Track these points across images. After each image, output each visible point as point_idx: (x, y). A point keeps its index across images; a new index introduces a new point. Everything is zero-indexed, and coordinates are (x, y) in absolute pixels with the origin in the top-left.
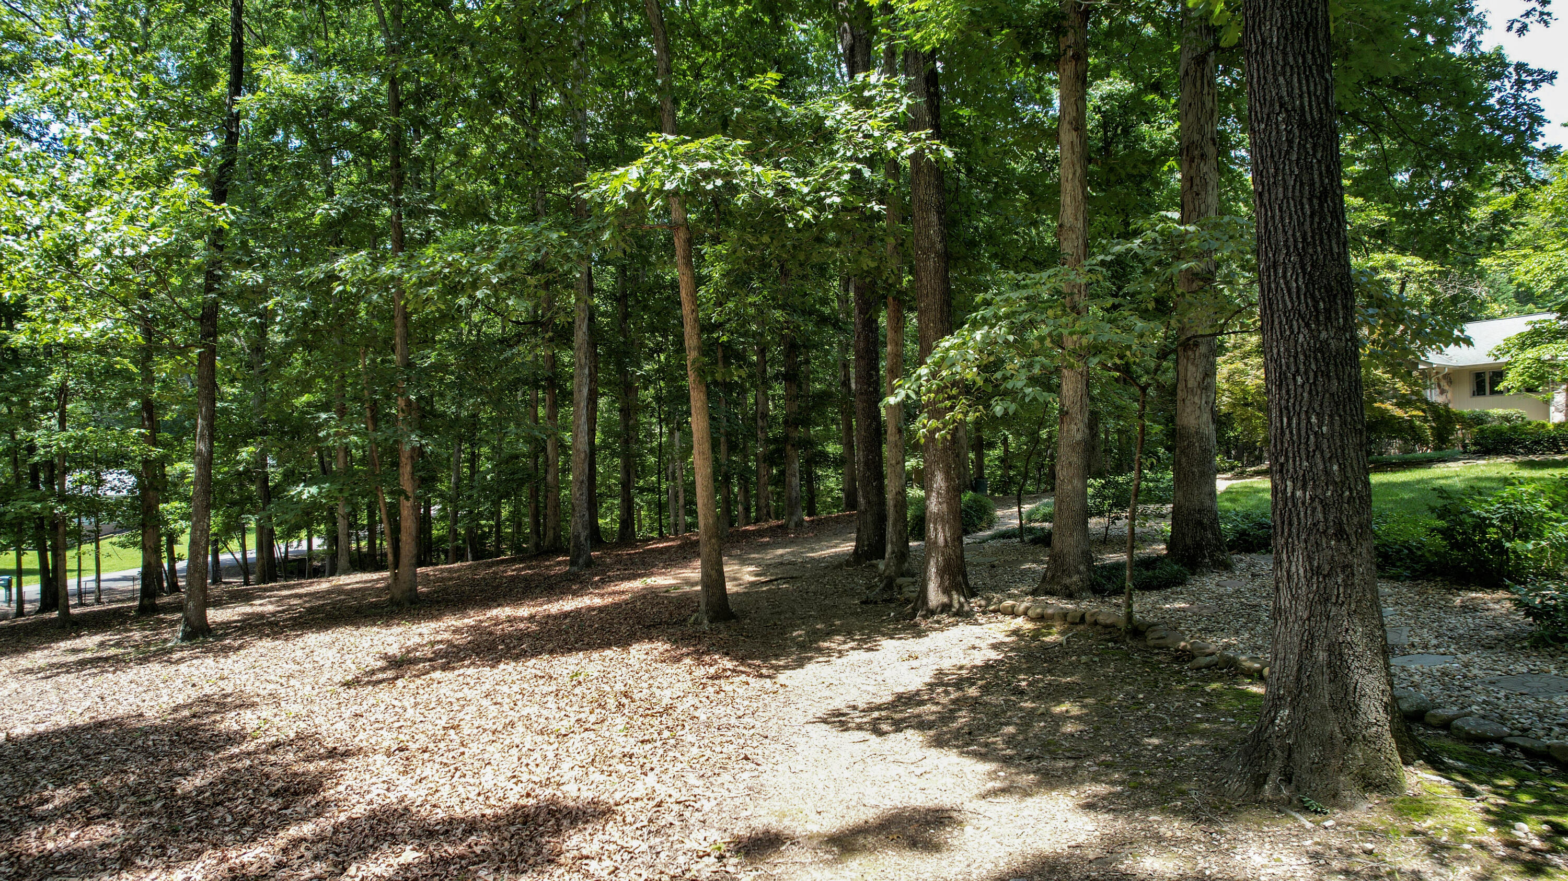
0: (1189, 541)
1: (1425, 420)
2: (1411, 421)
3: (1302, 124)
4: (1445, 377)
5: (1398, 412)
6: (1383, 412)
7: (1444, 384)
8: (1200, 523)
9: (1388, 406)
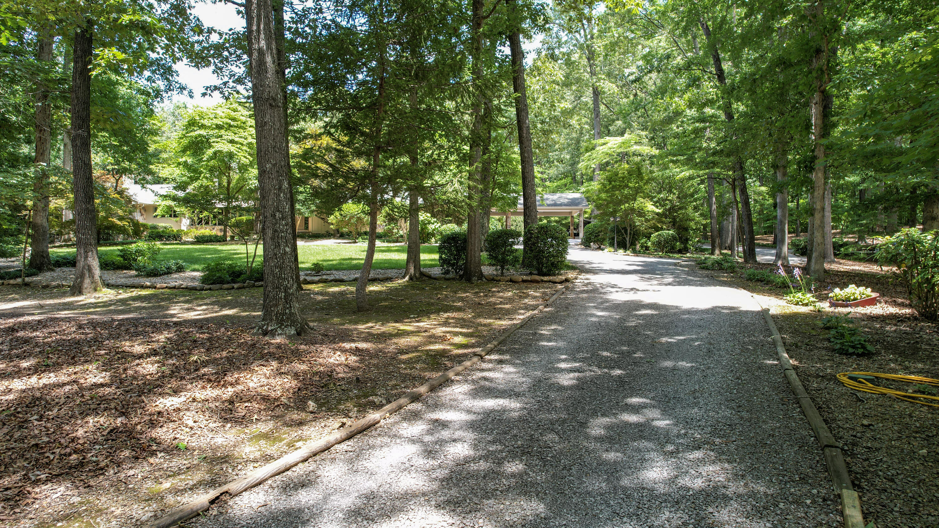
0: (38, 262)
1: (130, 226)
2: (124, 226)
3: (84, 164)
4: (143, 208)
5: (119, 223)
6: (113, 222)
7: (142, 211)
8: (43, 256)
9: (115, 220)
